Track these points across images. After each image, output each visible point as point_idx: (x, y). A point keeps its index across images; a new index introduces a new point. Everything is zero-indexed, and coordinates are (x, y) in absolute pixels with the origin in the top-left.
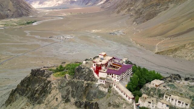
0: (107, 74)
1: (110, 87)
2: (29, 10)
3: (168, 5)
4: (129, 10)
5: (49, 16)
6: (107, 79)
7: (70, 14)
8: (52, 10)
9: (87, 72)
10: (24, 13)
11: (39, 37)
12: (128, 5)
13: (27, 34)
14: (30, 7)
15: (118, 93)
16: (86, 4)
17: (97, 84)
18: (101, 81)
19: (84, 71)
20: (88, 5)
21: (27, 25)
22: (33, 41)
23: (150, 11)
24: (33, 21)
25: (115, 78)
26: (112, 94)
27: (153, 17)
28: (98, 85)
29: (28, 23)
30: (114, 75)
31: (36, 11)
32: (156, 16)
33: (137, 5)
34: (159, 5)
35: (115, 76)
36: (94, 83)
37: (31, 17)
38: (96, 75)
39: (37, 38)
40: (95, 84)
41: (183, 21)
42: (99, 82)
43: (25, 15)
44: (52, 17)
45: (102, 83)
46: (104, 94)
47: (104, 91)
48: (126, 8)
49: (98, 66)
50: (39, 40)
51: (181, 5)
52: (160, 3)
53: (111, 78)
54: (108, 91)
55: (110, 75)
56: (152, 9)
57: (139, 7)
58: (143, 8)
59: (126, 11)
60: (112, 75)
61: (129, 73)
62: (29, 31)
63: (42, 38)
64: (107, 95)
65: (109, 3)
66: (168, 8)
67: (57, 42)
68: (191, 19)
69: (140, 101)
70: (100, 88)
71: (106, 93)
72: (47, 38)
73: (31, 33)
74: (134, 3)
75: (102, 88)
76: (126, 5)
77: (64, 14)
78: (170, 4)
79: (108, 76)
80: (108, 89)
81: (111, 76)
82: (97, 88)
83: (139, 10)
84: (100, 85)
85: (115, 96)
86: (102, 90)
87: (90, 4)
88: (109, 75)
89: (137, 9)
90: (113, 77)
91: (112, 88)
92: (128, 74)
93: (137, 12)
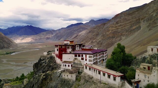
0: (74, 55)
1: (79, 73)
2: (10, 44)
3: (121, 37)
4: (92, 42)
5: (27, 48)
6: (74, 63)
7: (45, 46)
8: (30, 44)
9: (47, 62)
10: (6, 46)
11: (15, 63)
12: (91, 39)
13: (3, 61)
14: (12, 42)
15: (92, 78)
16: (59, 40)
17: (60, 71)
18: (66, 66)
19: (44, 63)
20: (60, 40)
21: (6, 55)
22: (8, 67)
23: (108, 41)
24: (11, 52)
25: (86, 60)
26: (82, 81)
27: (111, 46)
28: (60, 73)
29: (7, 54)
30: (84, 56)
31: (16, 45)
32: (113, 45)
33: (98, 38)
34: (114, 38)
35: (86, 57)
36: (55, 71)
37: (12, 49)
38: (58, 61)
39: (12, 64)
40: (56, 73)
41: (135, 48)
42: (63, 68)
43: (6, 48)
44: (30, 49)
45: (67, 67)
46: (69, 84)
47: (70, 80)
48: (90, 41)
49: (62, 47)
50: (14, 65)
51: (130, 37)
52: (115, 36)
53: (81, 61)
54: (76, 79)
55: (79, 56)
56: (110, 40)
57: (100, 40)
58: (102, 40)
59: (90, 43)
60: (82, 56)
61: (104, 58)
62: (6, 59)
63: (16, 64)
64: (74, 84)
65: (76, 38)
66: (121, 39)
67: (30, 66)
68: (140, 46)
69: (139, 76)
70: (63, 76)
71: (73, 82)
72: (22, 64)
73: (8, 61)
74: (95, 38)
75: (66, 75)
76: (90, 39)
77: (41, 47)
78: (122, 36)
79: (76, 59)
80: (77, 76)
81: (80, 58)
82: (59, 76)
83: (100, 41)
84: (64, 71)
85: (88, 83)
86: (66, 77)
87: (62, 40)
88: (77, 57)
89: (98, 41)
90: (82, 59)
91: (82, 74)
92: (103, 60)
93: (98, 43)
